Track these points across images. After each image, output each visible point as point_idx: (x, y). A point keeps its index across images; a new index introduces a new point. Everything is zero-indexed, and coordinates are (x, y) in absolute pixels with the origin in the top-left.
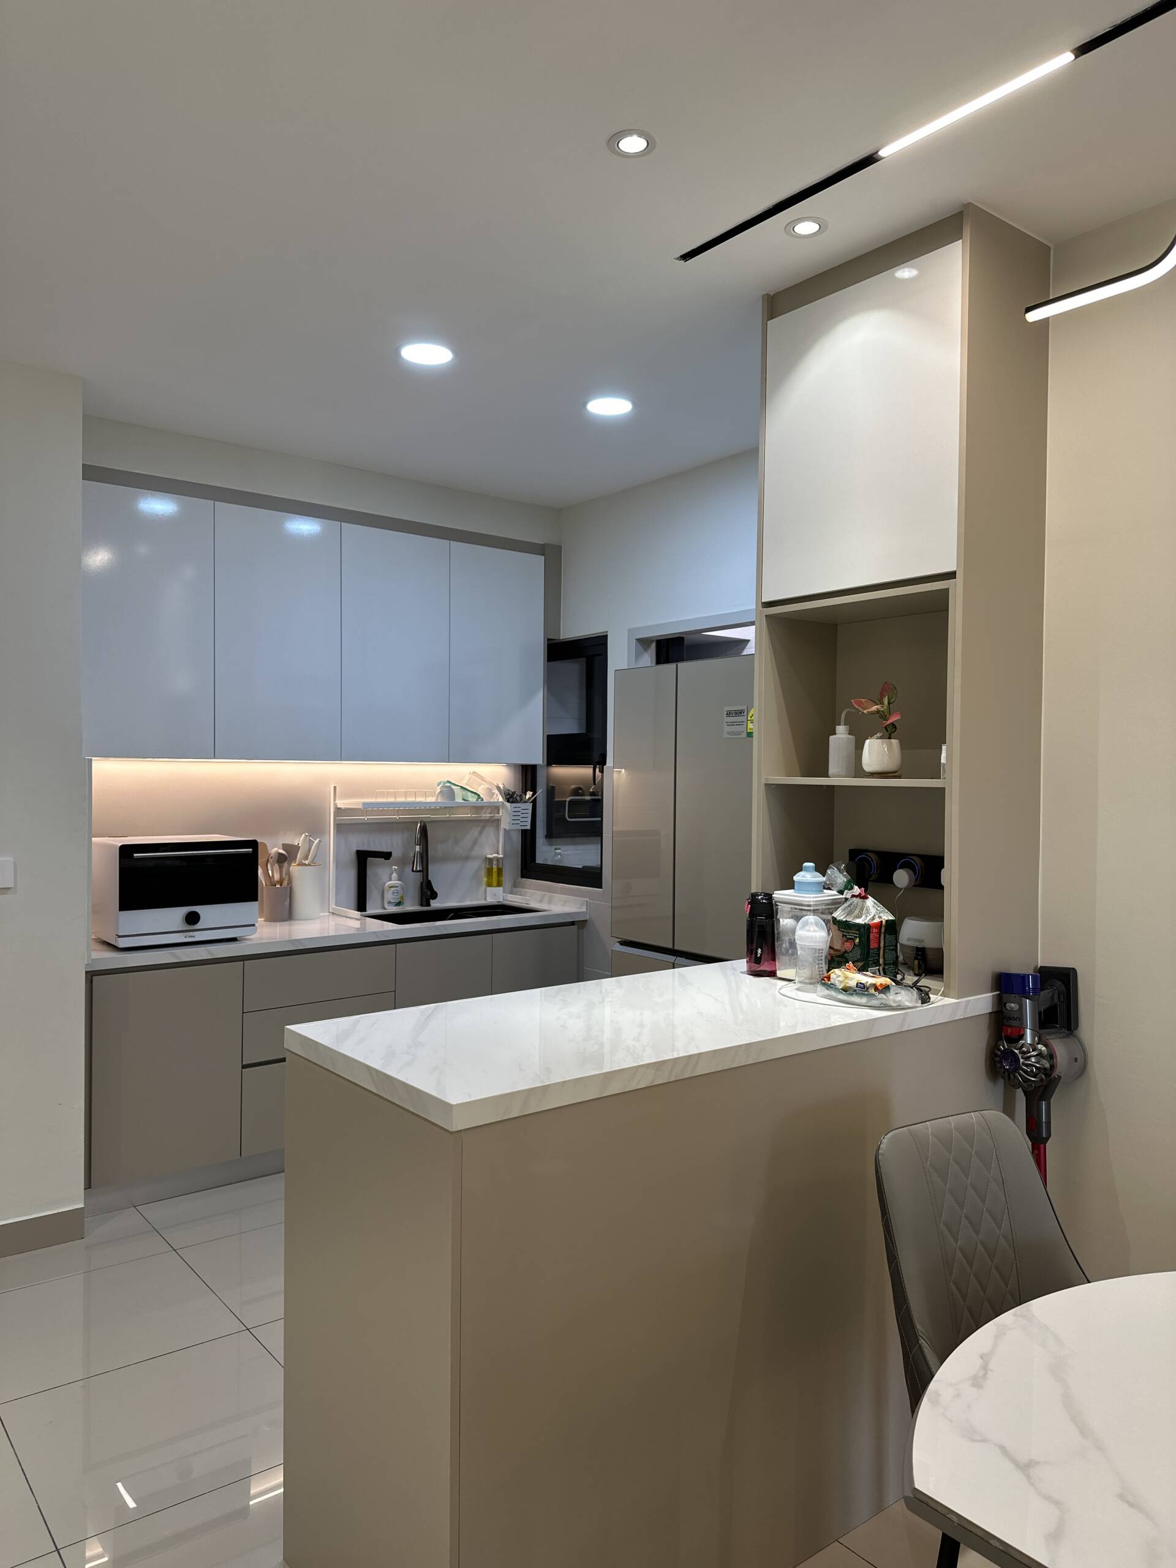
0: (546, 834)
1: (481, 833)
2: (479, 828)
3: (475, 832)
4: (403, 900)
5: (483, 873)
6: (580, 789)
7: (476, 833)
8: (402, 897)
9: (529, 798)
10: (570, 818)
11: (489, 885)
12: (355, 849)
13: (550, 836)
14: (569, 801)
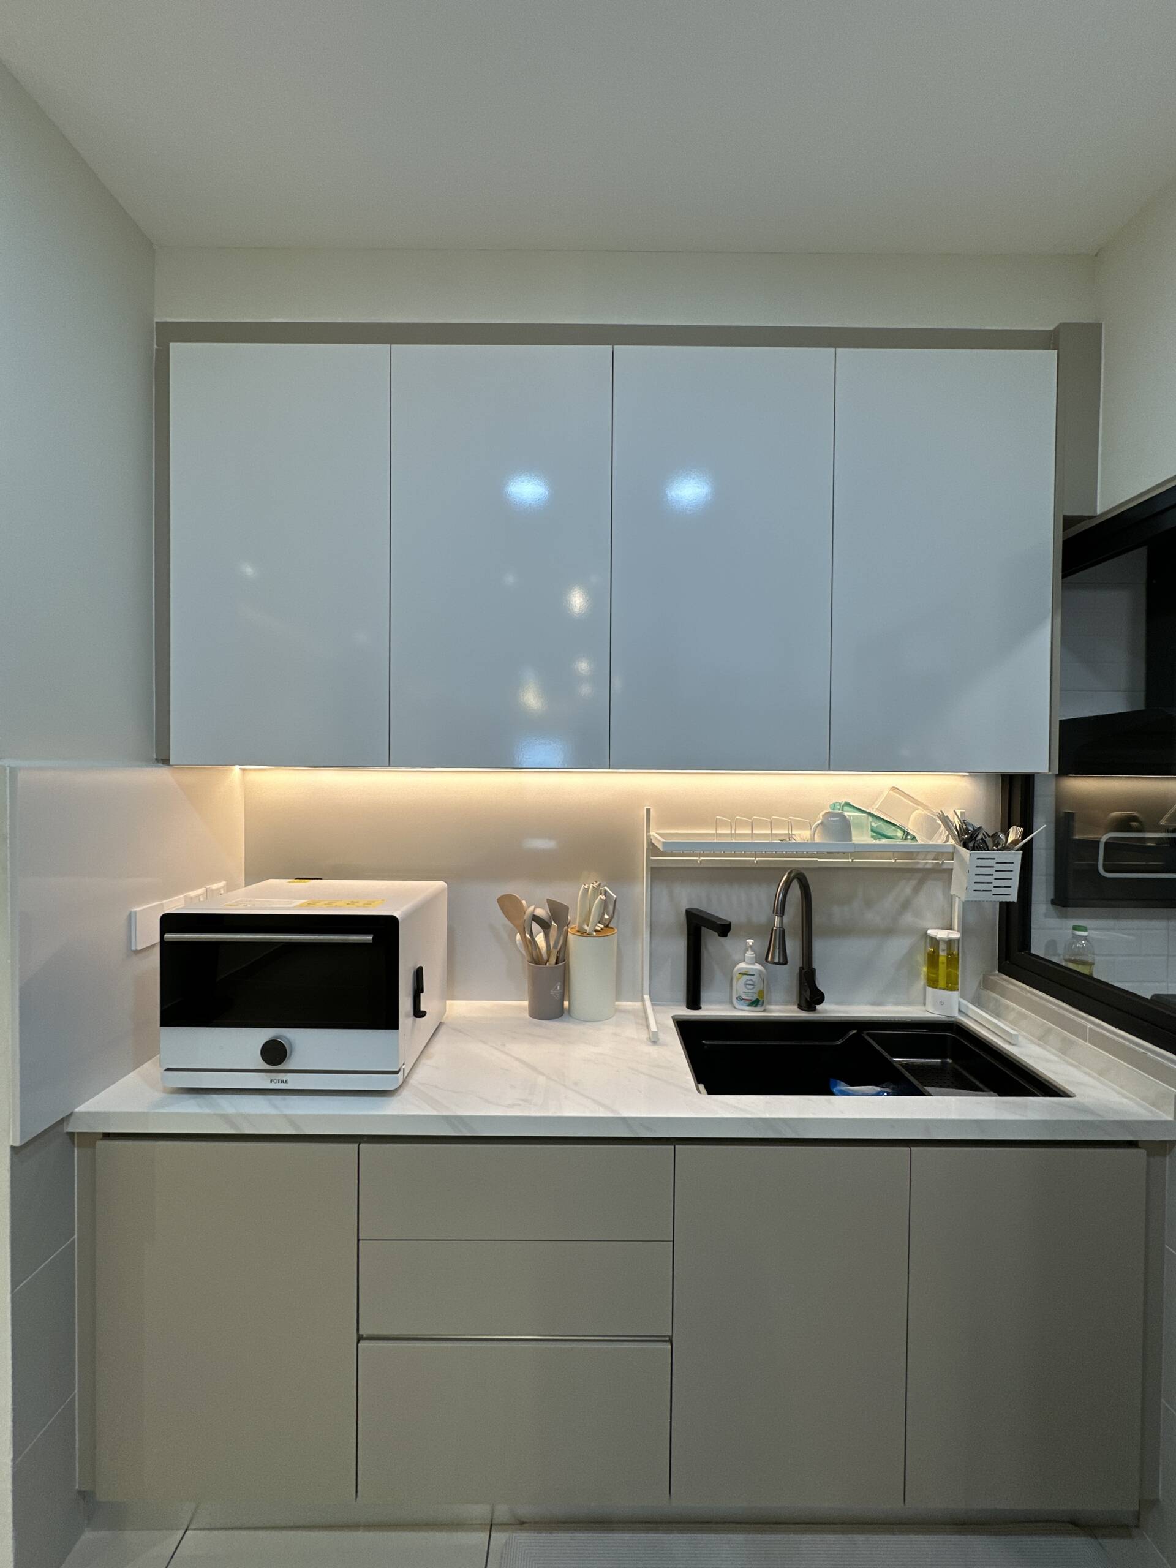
0: (1052, 896)
1: (916, 890)
2: (913, 883)
3: (906, 888)
4: (763, 998)
5: (921, 959)
6: (1134, 819)
7: (908, 891)
8: (761, 993)
9: (1015, 842)
10: (1107, 871)
11: (933, 983)
12: (685, 905)
13: (1062, 900)
14: (1106, 843)
